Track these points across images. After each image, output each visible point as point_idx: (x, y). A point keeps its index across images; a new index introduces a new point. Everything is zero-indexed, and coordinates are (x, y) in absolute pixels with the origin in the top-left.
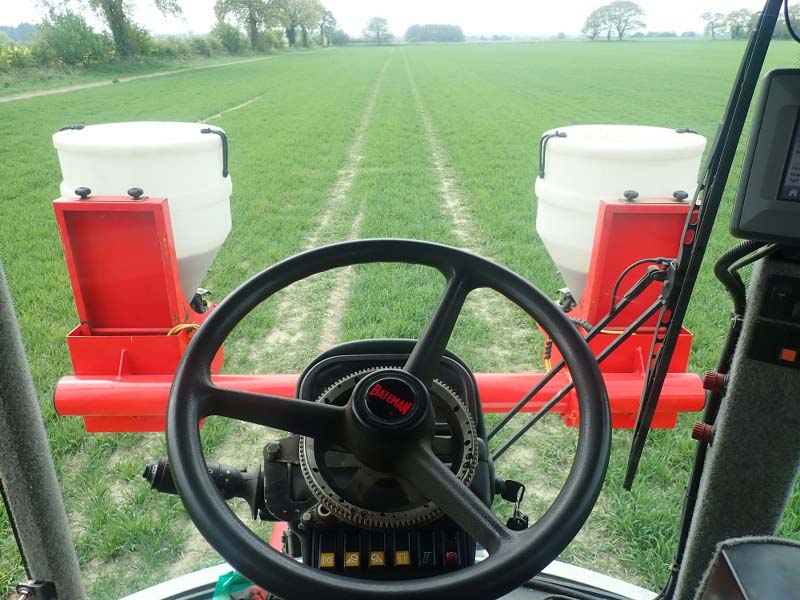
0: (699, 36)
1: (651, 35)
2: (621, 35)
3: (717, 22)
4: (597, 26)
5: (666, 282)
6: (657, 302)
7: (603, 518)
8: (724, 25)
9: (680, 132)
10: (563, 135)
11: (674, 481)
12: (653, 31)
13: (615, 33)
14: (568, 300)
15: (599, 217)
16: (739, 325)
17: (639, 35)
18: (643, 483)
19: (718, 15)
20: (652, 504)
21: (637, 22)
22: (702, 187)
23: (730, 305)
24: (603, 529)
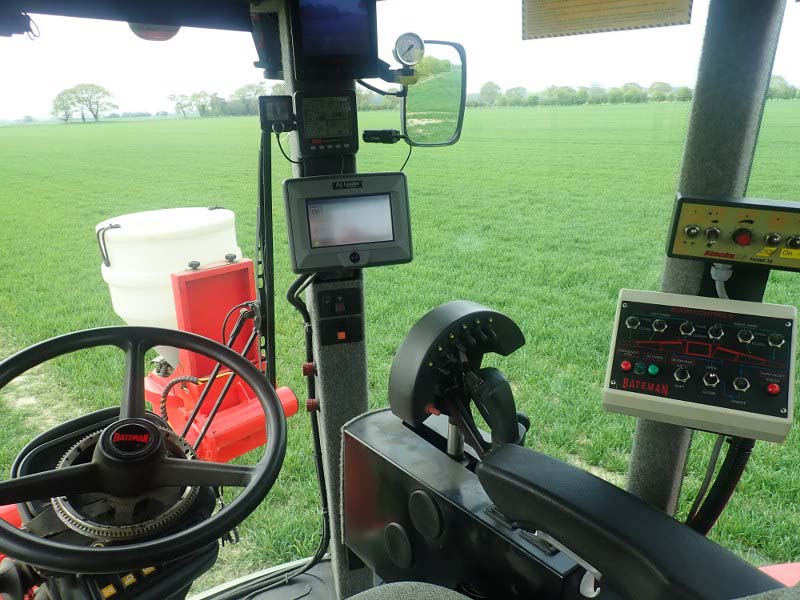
0: (171, 115)
1: (126, 115)
2: (95, 116)
3: (184, 102)
4: (66, 108)
5: (255, 318)
6: (253, 333)
7: (247, 556)
8: (190, 105)
9: (211, 209)
10: (117, 227)
11: (291, 494)
12: (127, 112)
13: (89, 115)
14: (164, 367)
15: (174, 287)
16: (310, 328)
17: (114, 116)
18: (268, 509)
19: (182, 96)
20: (281, 520)
21: (108, 104)
22: (259, 249)
23: (300, 318)
24: (250, 564)
